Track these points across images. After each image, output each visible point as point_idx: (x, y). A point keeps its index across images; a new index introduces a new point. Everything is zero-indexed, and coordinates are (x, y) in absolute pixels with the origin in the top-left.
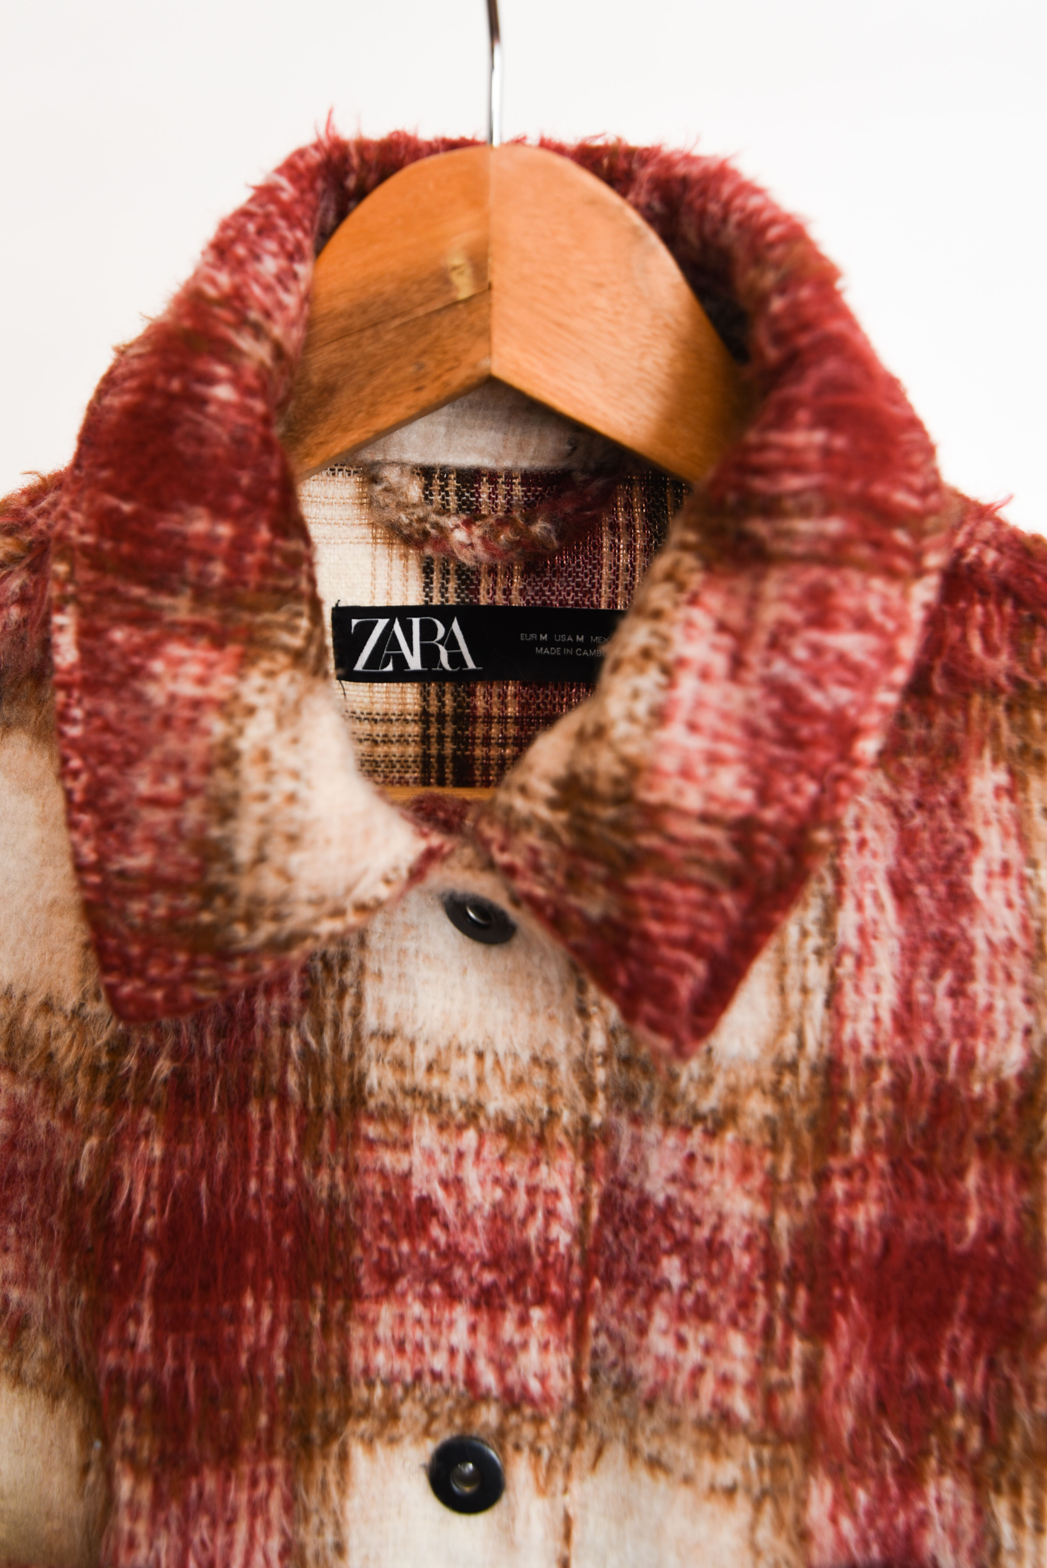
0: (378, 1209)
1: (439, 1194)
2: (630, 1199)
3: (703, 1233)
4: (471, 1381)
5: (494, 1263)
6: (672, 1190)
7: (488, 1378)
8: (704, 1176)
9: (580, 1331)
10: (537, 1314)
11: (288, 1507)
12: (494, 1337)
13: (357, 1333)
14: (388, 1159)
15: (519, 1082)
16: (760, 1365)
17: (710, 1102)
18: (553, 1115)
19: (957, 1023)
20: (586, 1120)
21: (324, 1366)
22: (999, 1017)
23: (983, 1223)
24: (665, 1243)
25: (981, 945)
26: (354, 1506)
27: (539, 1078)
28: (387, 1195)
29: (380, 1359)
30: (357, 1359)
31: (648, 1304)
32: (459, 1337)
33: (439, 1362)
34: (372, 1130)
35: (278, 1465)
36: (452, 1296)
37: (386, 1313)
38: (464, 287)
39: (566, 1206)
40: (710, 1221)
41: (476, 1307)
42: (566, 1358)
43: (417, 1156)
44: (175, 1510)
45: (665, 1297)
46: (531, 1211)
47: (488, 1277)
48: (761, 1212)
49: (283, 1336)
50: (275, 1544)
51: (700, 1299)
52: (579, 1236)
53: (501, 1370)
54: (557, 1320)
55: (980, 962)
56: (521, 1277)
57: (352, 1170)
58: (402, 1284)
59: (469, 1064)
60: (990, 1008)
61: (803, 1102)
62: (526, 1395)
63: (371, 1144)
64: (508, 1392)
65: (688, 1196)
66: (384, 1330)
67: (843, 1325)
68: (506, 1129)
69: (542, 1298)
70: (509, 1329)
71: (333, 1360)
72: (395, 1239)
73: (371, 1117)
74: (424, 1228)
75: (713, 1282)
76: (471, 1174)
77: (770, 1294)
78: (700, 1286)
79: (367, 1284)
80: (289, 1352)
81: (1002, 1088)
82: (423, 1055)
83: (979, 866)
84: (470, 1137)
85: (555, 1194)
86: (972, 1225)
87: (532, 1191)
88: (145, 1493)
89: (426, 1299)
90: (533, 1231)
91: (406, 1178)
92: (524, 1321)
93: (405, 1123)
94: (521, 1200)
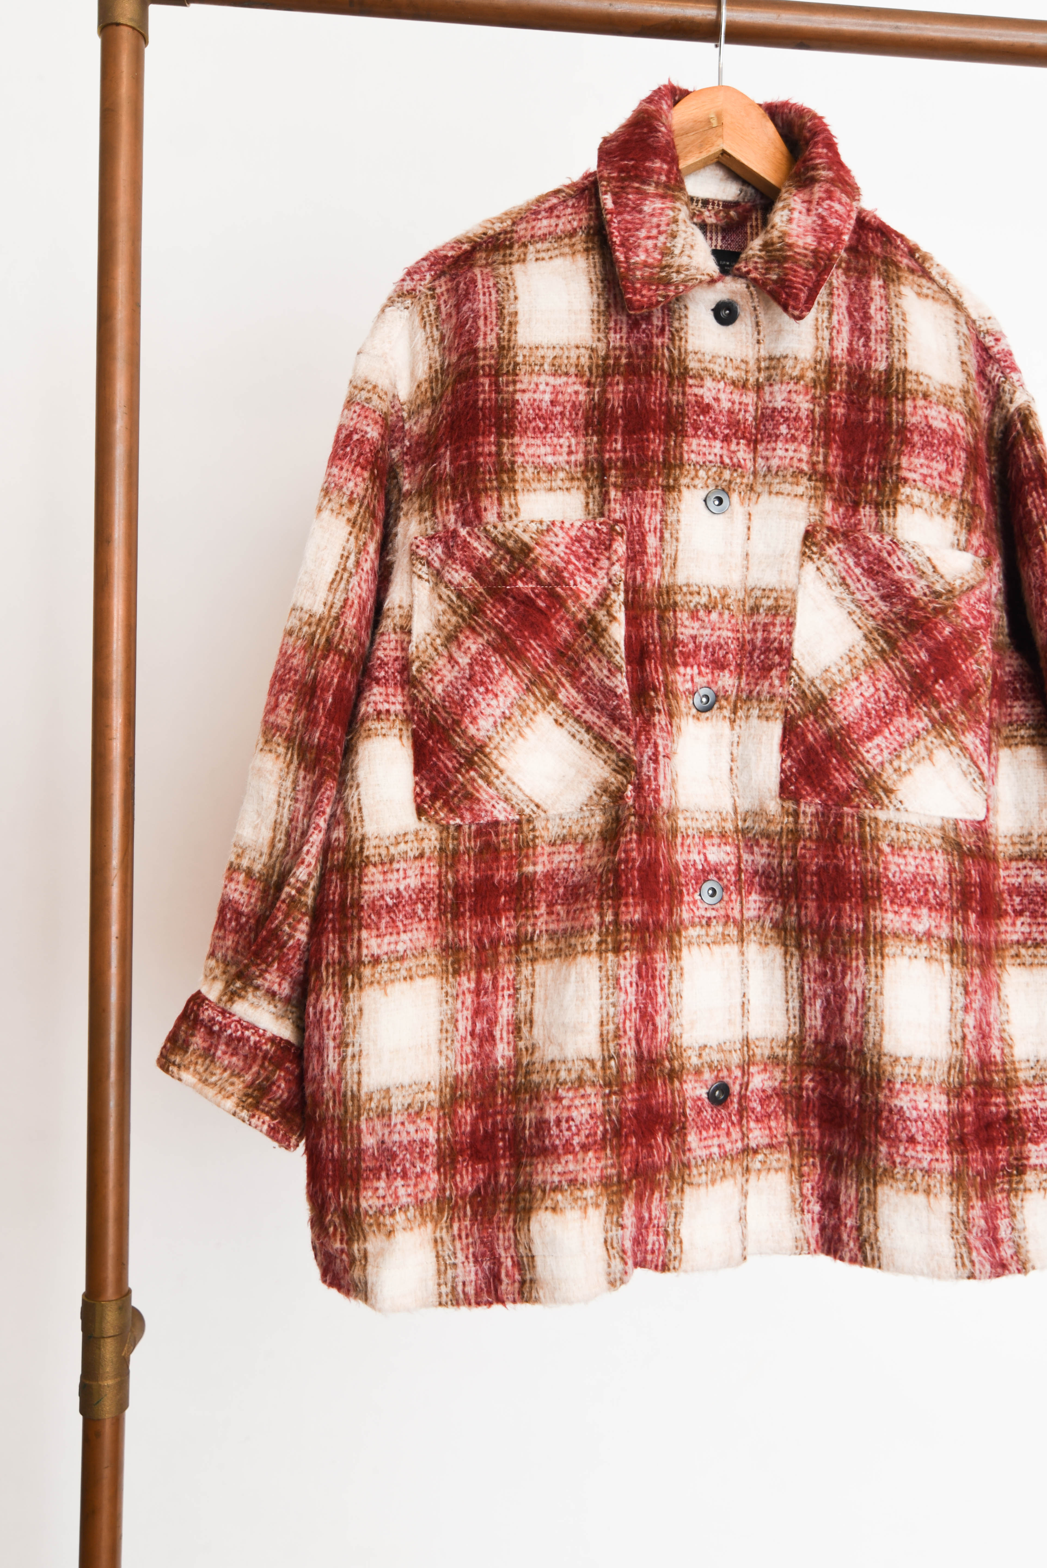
0: (693, 407)
1: (713, 403)
2: (769, 411)
3: (793, 415)
4: (722, 462)
5: (728, 427)
6: (784, 403)
7: (727, 460)
8: (794, 396)
9: (755, 450)
10: (742, 441)
11: (664, 502)
12: (729, 450)
13: (686, 448)
14: (696, 390)
15: (737, 368)
16: (811, 455)
17: (796, 373)
18: (747, 380)
19: (866, 355)
20: (758, 380)
21: (675, 458)
22: (879, 354)
23: (874, 418)
24: (782, 420)
25: (873, 331)
26: (683, 507)
27: (743, 366)
28: (696, 402)
29: (693, 456)
30: (686, 456)
31: (776, 441)
32: (717, 450)
33: (711, 458)
34: (690, 381)
35: (659, 492)
36: (715, 439)
37: (694, 442)
38: (714, 123)
39: (751, 408)
40: (795, 411)
41: (722, 441)
42: (751, 456)
43: (705, 389)
44: (629, 500)
45: (781, 438)
46: (740, 410)
47: (727, 431)
48: (811, 406)
49: (662, 448)
50: (658, 518)
51: (793, 435)
52: (755, 419)
53: (731, 459)
54: (748, 445)
55: (873, 337)
56: (737, 431)
57: (684, 394)
58: (699, 433)
59: (721, 361)
60: (875, 351)
61: (824, 372)
62: (740, 466)
63: (691, 386)
64: (733, 465)
65: (789, 404)
66: (694, 447)
67: (834, 446)
68: (733, 383)
69: (744, 437)
70: (733, 447)
71: (678, 456)
72: (698, 416)
73: (691, 377)
74: (708, 412)
75: (797, 430)
76: (723, 396)
77: (813, 433)
78: (793, 431)
79: (690, 431)
80: (663, 452)
81: (880, 376)
82: (708, 358)
83: (873, 307)
84: (722, 383)
85: (747, 405)
86: (871, 419)
87: (740, 403)
88: (619, 494)
89: (707, 438)
90: (741, 417)
91: (702, 397)
92: (738, 444)
93: (702, 379)
94: (737, 407)
